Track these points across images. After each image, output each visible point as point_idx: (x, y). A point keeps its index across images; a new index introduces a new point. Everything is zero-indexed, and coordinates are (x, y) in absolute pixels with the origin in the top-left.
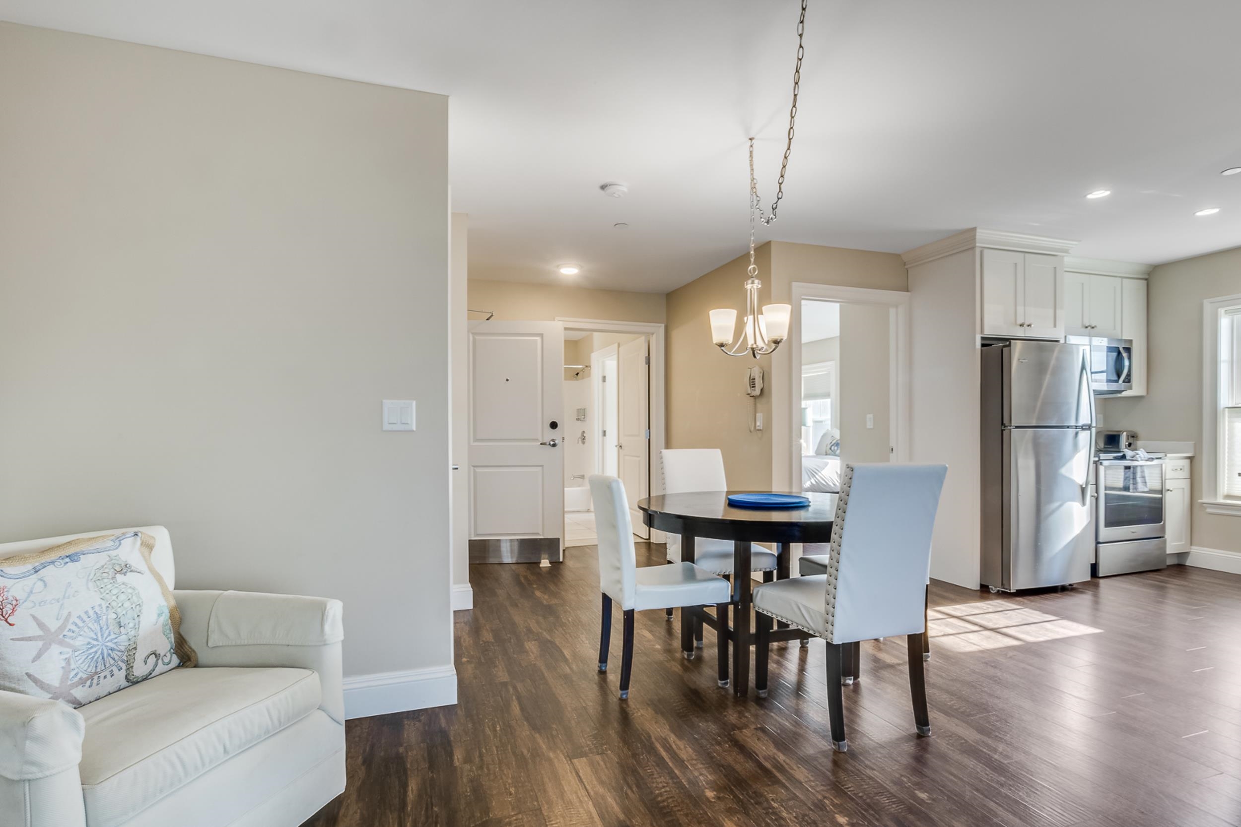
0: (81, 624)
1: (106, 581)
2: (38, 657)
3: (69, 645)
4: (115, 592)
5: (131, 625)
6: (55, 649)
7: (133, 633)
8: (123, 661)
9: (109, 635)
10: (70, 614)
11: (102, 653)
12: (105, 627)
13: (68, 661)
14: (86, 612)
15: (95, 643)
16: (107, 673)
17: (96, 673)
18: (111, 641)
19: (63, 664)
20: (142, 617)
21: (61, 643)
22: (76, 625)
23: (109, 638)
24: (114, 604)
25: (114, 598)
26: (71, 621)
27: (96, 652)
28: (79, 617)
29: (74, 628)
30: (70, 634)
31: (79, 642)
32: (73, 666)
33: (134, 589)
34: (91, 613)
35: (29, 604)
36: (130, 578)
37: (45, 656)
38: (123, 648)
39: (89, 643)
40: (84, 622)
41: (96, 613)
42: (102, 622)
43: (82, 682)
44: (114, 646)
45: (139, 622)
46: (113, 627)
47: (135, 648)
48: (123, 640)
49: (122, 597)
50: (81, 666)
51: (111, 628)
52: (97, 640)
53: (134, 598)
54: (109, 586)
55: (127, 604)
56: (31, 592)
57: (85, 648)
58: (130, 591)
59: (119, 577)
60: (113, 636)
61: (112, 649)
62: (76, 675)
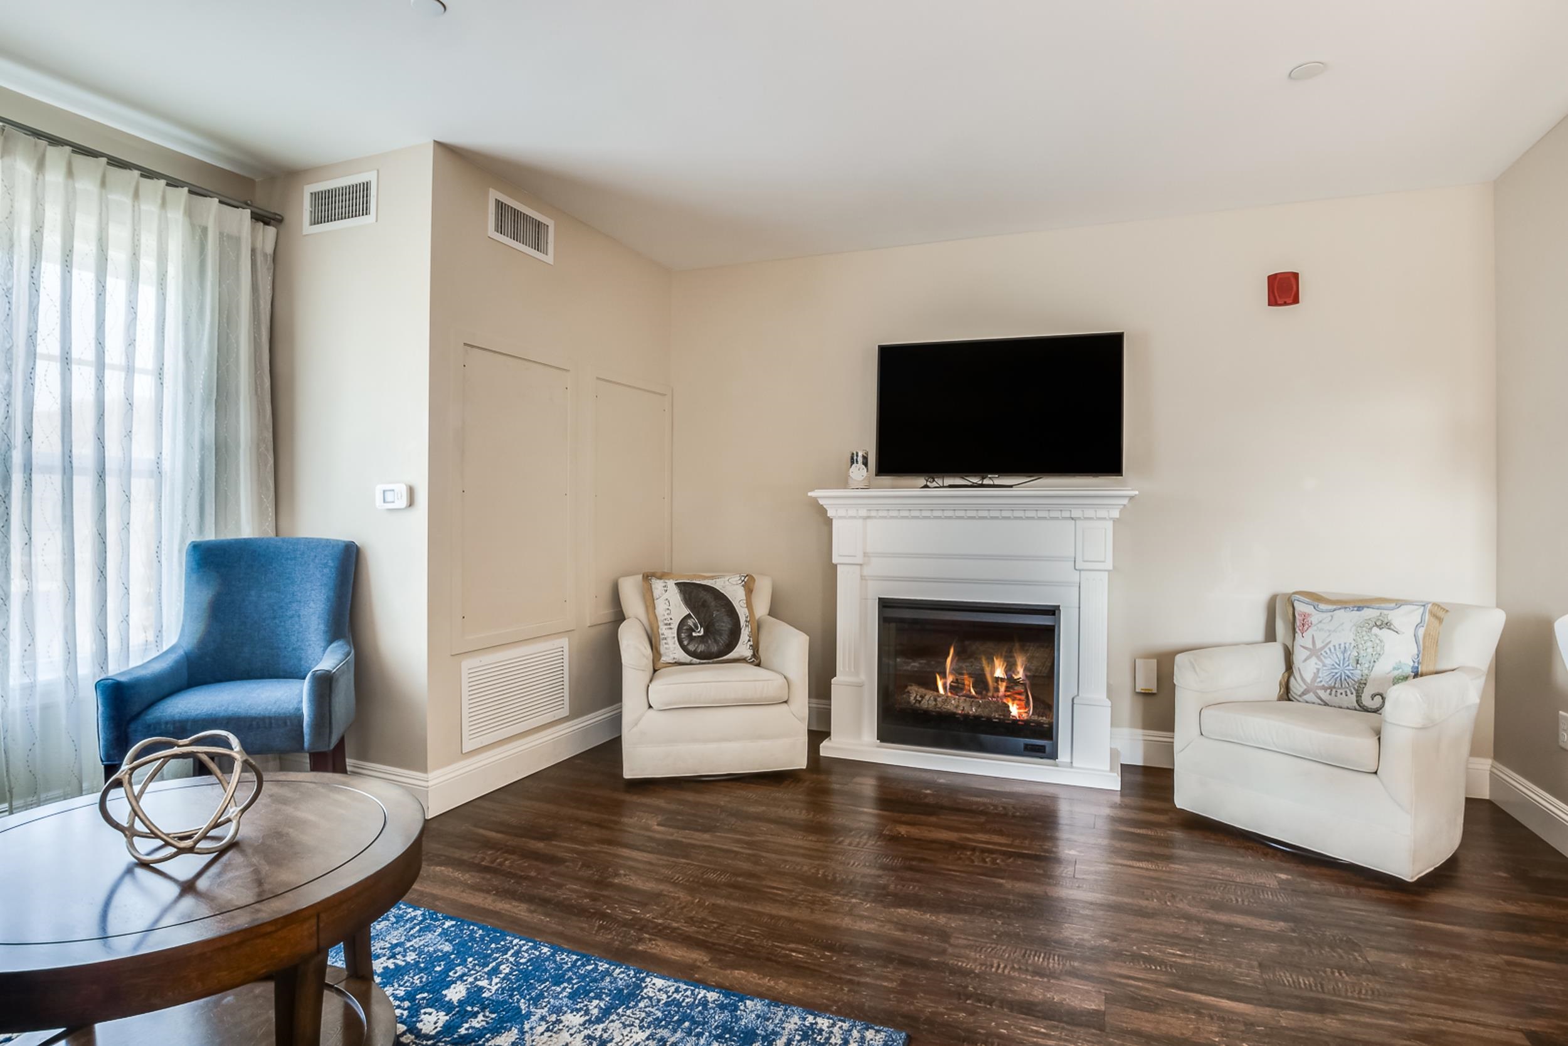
0: (1333, 650)
1: (1364, 629)
2: (1305, 660)
3: (1321, 661)
4: (1365, 638)
5: (1367, 666)
6: (1314, 660)
7: (1366, 672)
8: (1354, 688)
9: (1348, 665)
10: (1330, 642)
11: (1341, 676)
12: (1347, 659)
13: (1318, 670)
14: (1340, 645)
15: (1337, 666)
16: (1343, 691)
17: (1334, 687)
18: (1349, 670)
19: (1315, 671)
20: (1377, 663)
21: (1318, 658)
22: (1330, 650)
23: (1348, 668)
24: (1360, 646)
25: (1363, 642)
26: (1329, 646)
27: (1336, 673)
28: (1334, 646)
29: (1328, 651)
30: (1325, 654)
31: (1328, 661)
32: (1320, 675)
33: (1381, 641)
34: (1342, 646)
35: (1315, 628)
36: (1384, 633)
37: (1308, 661)
38: (1356, 680)
39: (1333, 665)
40: (1335, 649)
41: (1345, 647)
42: (1346, 655)
43: (1324, 688)
44: (1350, 675)
45: (1373, 666)
46: (1353, 662)
47: (1365, 684)
48: (1357, 676)
49: (1369, 644)
50: (1325, 678)
51: (1351, 661)
52: (1339, 665)
53: (1379, 648)
54: (1364, 633)
55: (1370, 650)
56: (1320, 622)
57: (1330, 667)
58: (1378, 641)
59: (1375, 630)
60: (1351, 668)
61: (1348, 677)
62: (1321, 681)
